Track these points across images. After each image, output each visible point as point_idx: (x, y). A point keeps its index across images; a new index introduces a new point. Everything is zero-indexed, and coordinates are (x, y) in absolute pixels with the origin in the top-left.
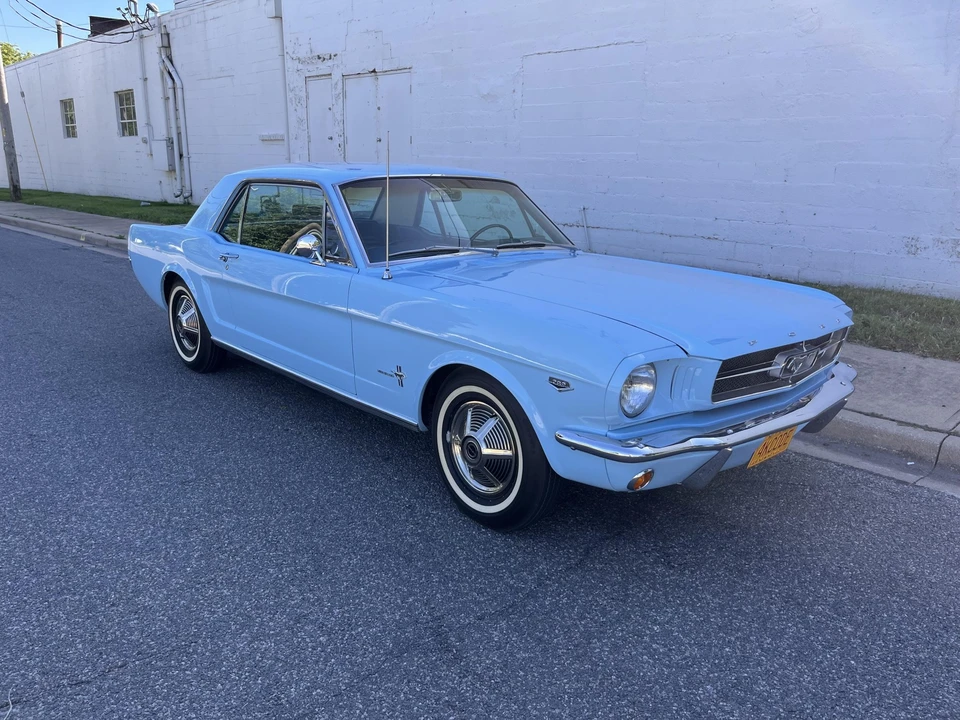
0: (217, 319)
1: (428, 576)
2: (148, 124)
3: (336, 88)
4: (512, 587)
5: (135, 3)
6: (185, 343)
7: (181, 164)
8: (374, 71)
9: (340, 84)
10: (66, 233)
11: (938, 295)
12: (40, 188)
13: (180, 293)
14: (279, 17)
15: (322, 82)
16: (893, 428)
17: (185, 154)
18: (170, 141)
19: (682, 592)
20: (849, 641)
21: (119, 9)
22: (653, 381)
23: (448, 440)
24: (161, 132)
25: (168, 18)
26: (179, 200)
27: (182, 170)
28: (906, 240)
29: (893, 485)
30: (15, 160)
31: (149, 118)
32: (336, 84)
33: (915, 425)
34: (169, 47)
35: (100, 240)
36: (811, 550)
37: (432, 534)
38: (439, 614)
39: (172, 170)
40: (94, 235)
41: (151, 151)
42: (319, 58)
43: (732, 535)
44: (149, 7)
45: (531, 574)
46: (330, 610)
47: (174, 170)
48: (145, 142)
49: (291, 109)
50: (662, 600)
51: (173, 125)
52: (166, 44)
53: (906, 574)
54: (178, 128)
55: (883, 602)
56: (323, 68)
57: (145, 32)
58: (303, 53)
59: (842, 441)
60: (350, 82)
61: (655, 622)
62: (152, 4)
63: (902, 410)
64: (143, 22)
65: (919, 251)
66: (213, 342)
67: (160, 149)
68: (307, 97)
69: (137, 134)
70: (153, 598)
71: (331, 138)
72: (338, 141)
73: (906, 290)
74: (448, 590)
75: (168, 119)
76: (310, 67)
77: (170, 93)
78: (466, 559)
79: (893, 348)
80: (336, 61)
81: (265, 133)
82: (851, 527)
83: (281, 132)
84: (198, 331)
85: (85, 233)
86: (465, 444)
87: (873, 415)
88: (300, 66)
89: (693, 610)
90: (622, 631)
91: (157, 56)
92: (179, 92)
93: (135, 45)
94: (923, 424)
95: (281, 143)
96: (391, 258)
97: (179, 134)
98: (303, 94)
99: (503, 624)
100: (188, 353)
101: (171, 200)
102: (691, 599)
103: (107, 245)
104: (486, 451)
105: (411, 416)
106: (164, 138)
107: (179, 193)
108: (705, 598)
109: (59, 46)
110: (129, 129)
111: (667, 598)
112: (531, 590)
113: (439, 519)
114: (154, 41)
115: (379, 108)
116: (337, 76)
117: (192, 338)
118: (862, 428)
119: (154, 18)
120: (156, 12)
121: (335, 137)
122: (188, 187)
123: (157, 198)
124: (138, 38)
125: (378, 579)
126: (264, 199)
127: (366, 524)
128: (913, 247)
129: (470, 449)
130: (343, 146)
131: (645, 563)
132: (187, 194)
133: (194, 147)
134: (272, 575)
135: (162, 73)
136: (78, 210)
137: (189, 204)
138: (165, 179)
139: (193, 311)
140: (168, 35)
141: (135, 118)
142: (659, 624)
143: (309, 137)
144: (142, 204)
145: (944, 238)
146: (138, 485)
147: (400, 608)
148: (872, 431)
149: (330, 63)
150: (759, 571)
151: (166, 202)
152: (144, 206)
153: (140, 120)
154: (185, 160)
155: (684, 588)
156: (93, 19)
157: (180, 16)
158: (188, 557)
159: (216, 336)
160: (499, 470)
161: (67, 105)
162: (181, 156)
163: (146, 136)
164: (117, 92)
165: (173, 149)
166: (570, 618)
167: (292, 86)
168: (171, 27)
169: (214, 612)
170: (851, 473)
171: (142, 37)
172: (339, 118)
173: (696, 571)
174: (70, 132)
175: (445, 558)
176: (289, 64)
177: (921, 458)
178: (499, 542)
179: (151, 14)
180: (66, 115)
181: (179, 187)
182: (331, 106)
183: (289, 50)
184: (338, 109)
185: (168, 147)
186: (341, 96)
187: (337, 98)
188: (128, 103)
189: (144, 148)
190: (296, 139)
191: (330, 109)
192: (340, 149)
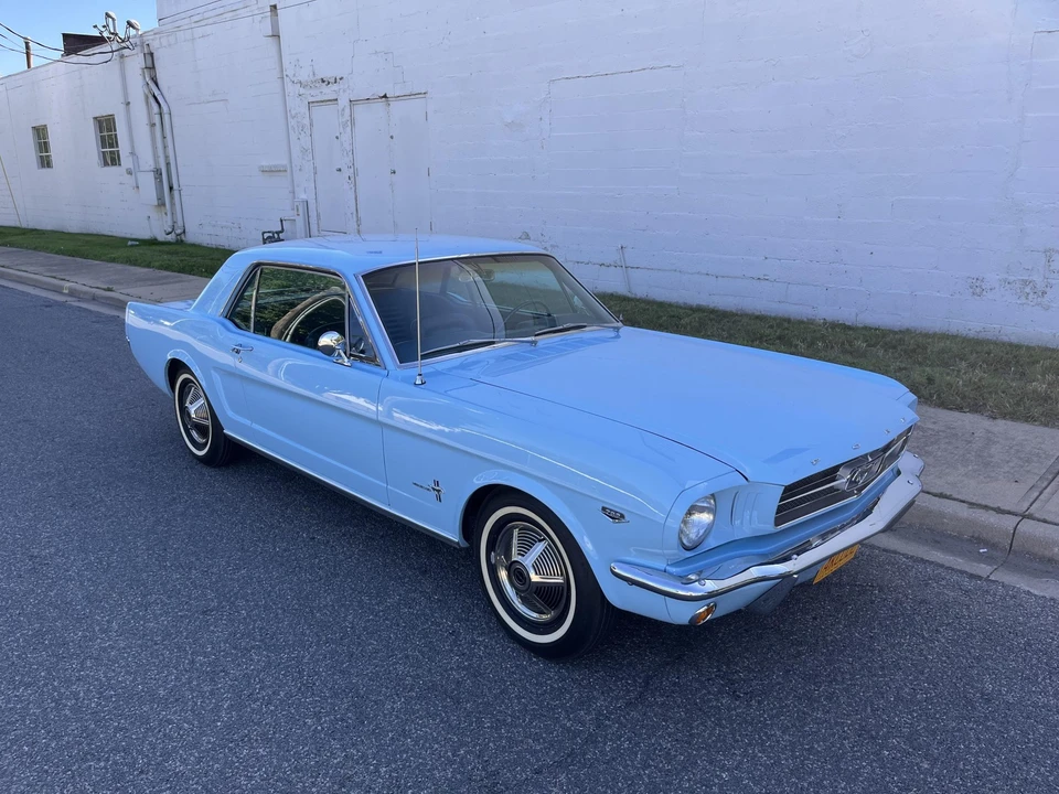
0: (230, 413)
1: (479, 720)
2: (133, 153)
3: (343, 115)
4: (569, 730)
5: (113, 19)
6: (194, 434)
7: (172, 197)
8: (385, 96)
9: (347, 111)
10: (45, 283)
11: (1006, 339)
12: (12, 224)
13: (186, 382)
14: (276, 36)
15: (330, 108)
16: (964, 512)
17: (175, 187)
18: (158, 173)
19: (750, 728)
20: (925, 780)
21: (95, 27)
22: (712, 510)
23: (493, 562)
24: (147, 161)
25: (151, 35)
26: (171, 238)
27: (173, 204)
28: (970, 280)
29: (966, 583)
31: (133, 147)
32: (343, 110)
33: (986, 508)
34: (154, 68)
35: (85, 293)
36: (882, 668)
37: (479, 666)
38: (493, 769)
39: (161, 204)
40: (79, 287)
41: (137, 183)
42: (323, 81)
43: (799, 654)
44: (130, 24)
45: (588, 713)
46: (377, 770)
47: (164, 205)
48: (130, 172)
49: (293, 137)
50: (729, 740)
51: (161, 152)
52: (150, 65)
53: (983, 694)
54: (167, 157)
55: (959, 730)
56: (327, 92)
57: (126, 52)
58: (304, 75)
59: (910, 525)
60: (359, 109)
61: (723, 768)
62: (133, 21)
63: (972, 489)
64: (123, 41)
65: (984, 293)
66: (226, 436)
67: (148, 181)
68: (311, 125)
69: (120, 165)
70: (184, 762)
71: (340, 170)
72: (347, 172)
73: (972, 334)
74: (501, 738)
75: (155, 148)
76: (314, 92)
77: (157, 119)
78: (519, 698)
79: (960, 409)
80: (342, 85)
81: (264, 163)
82: (923, 637)
83: (285, 162)
84: (209, 423)
85: (68, 284)
86: (512, 570)
87: (942, 496)
88: (302, 91)
89: (763, 751)
90: (689, 780)
91: (141, 77)
92: (166, 117)
93: (115, 65)
94: (995, 506)
95: (283, 174)
96: (424, 357)
97: (168, 164)
98: (307, 122)
99: (563, 777)
100: (200, 447)
101: (161, 237)
102: (760, 738)
103: (94, 299)
104: (535, 578)
105: (452, 534)
106: (152, 168)
107: (170, 230)
108: (775, 735)
109: (29, 66)
111: (734, 737)
112: (590, 734)
113: (486, 647)
114: (136, 62)
115: (392, 137)
116: (343, 102)
117: (202, 430)
118: (931, 512)
119: (135, 36)
120: (137, 29)
121: (344, 169)
122: (180, 223)
123: (146, 235)
124: (118, 58)
125: (425, 727)
126: (266, 235)
127: (407, 657)
128: (977, 287)
129: (518, 575)
130: (353, 179)
131: (709, 693)
132: (179, 231)
133: (185, 177)
134: (310, 727)
135: (147, 97)
136: (57, 253)
137: (182, 241)
138: (154, 215)
139: (202, 401)
140: (152, 54)
141: (117, 146)
142: (728, 770)
143: (315, 168)
144: (130, 243)
145: (1012, 278)
146: (156, 618)
147: (451, 763)
148: (942, 515)
149: (335, 87)
150: (829, 699)
151: (156, 239)
152: (132, 246)
153: (123, 147)
154: (176, 193)
155: (751, 724)
156: (66, 36)
157: (164, 33)
158: (217, 708)
159: (230, 429)
160: (550, 597)
161: (40, 133)
162: (171, 188)
163: (131, 166)
164: (95, 118)
165: (161, 181)
166: (634, 767)
167: (293, 112)
168: (155, 45)
169: (251, 778)
170: (921, 567)
171: (122, 56)
172: (348, 148)
173: (763, 700)
174: (45, 162)
175: (496, 697)
176: (290, 88)
177: (993, 545)
178: (553, 673)
179: (132, 32)
180: (40, 143)
181: (170, 223)
182: (338, 135)
183: (289, 72)
184: (345, 138)
185: (156, 178)
186: (349, 123)
187: (345, 125)
188: (109, 130)
189: (129, 180)
190: (301, 170)
191: (337, 138)
192: (350, 182)
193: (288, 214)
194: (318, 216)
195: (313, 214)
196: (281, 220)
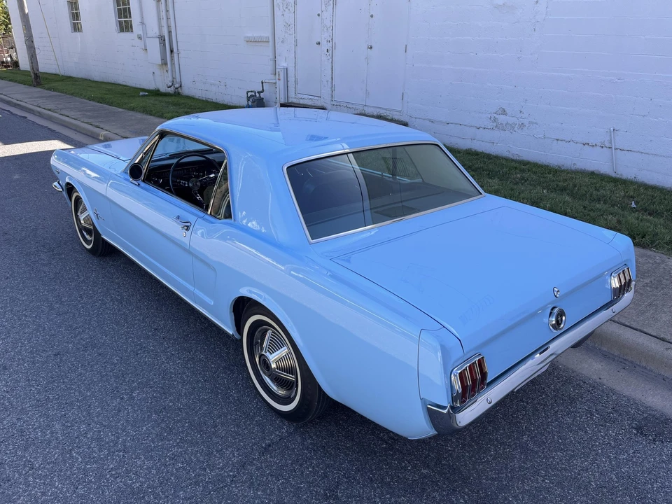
2: (142, 23)
7: (172, 59)
12: (54, 72)
17: (175, 50)
18: (162, 39)
24: (153, 29)
26: (171, 90)
27: (173, 64)
30: (34, 52)
31: (142, 18)
39: (164, 63)
41: (145, 46)
47: (166, 64)
48: (140, 38)
49: (278, 13)
51: (164, 22)
54: (169, 27)
67: (154, 46)
68: (295, 3)
69: (132, 31)
71: (319, 44)
72: (325, 46)
75: (159, 19)
81: (250, 35)
83: (267, 33)
85: (104, 133)
95: (266, 44)
97: (170, 32)
101: (163, 89)
106: (157, 35)
107: (170, 84)
110: (125, 27)
115: (372, 16)
121: (324, 42)
122: (178, 80)
123: (152, 87)
126: (250, 94)
130: (331, 51)
132: (177, 86)
133: (183, 43)
136: (88, 99)
137: (179, 93)
138: (158, 72)
141: (130, 17)
143: (296, 41)
144: (141, 93)
151: (158, 90)
152: (143, 96)
153: (135, 18)
154: (176, 55)
161: (73, 5)
162: (172, 51)
163: (141, 33)
165: (164, 45)
172: (329, 24)
174: (77, 28)
180: (73, 13)
181: (170, 79)
182: (320, 13)
184: (327, 15)
185: (160, 43)
186: (331, 3)
187: (327, 3)
188: (124, 4)
189: (140, 44)
190: (282, 42)
191: (319, 15)
192: (328, 54)
193: (268, 77)
194: (295, 81)
195: (291, 79)
196: (262, 83)
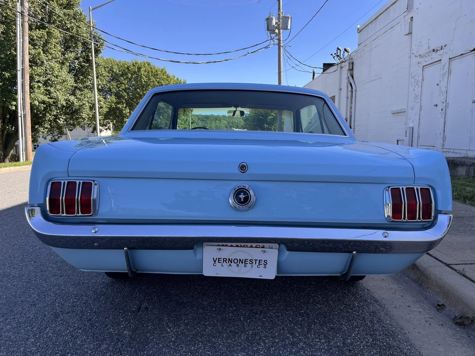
3: (443, 69)
9: (447, 66)
14: (410, 33)
15: (437, 67)
17: (352, 126)
21: (332, 54)
25: (354, 54)
32: (444, 66)
34: (353, 69)
42: (434, 51)
44: (346, 50)
49: (411, 89)
51: (348, 111)
52: (351, 68)
54: (351, 112)
56: (436, 57)
57: (343, 64)
58: (423, 51)
60: (454, 63)
62: (347, 48)
64: (341, 58)
68: (423, 80)
71: (436, 105)
72: (441, 107)
75: (347, 108)
76: (426, 59)
77: (350, 93)
80: (445, 50)
81: (395, 109)
83: (404, 106)
88: (420, 60)
91: (347, 75)
92: (354, 92)
93: (338, 72)
95: (403, 114)
97: (351, 116)
98: (420, 78)
114: (346, 66)
116: (445, 60)
119: (347, 56)
120: (349, 52)
121: (440, 104)
130: (444, 111)
135: (347, 84)
140: (353, 63)
143: (421, 107)
149: (441, 52)
156: (324, 65)
157: (360, 51)
162: (350, 127)
167: (413, 75)
168: (355, 58)
171: (341, 67)
172: (444, 89)
176: (413, 60)
182: (439, 83)
183: (414, 52)
184: (443, 84)
186: (447, 74)
187: (444, 75)
190: (412, 109)
191: (438, 85)
192: (442, 112)
194: (418, 137)
195: (415, 136)
196: (398, 141)
